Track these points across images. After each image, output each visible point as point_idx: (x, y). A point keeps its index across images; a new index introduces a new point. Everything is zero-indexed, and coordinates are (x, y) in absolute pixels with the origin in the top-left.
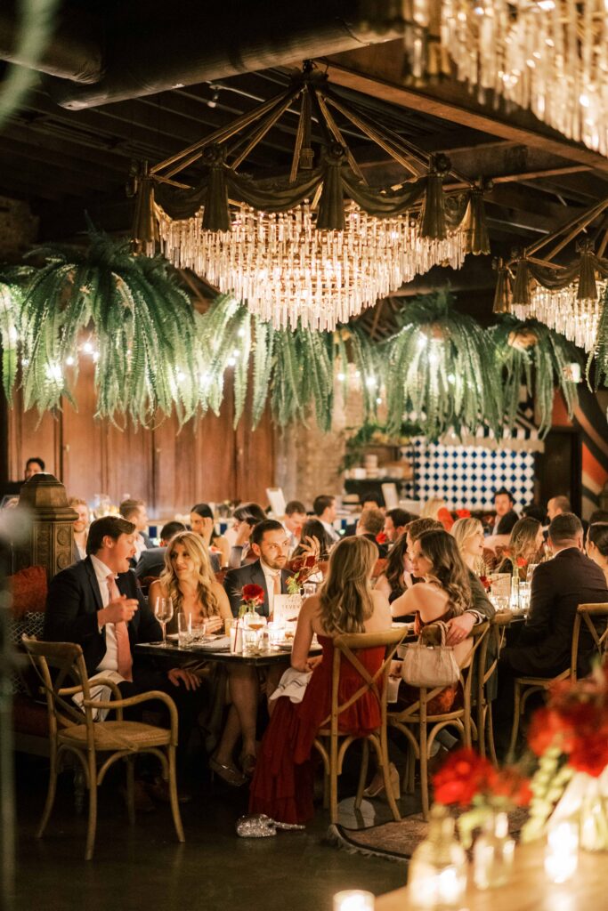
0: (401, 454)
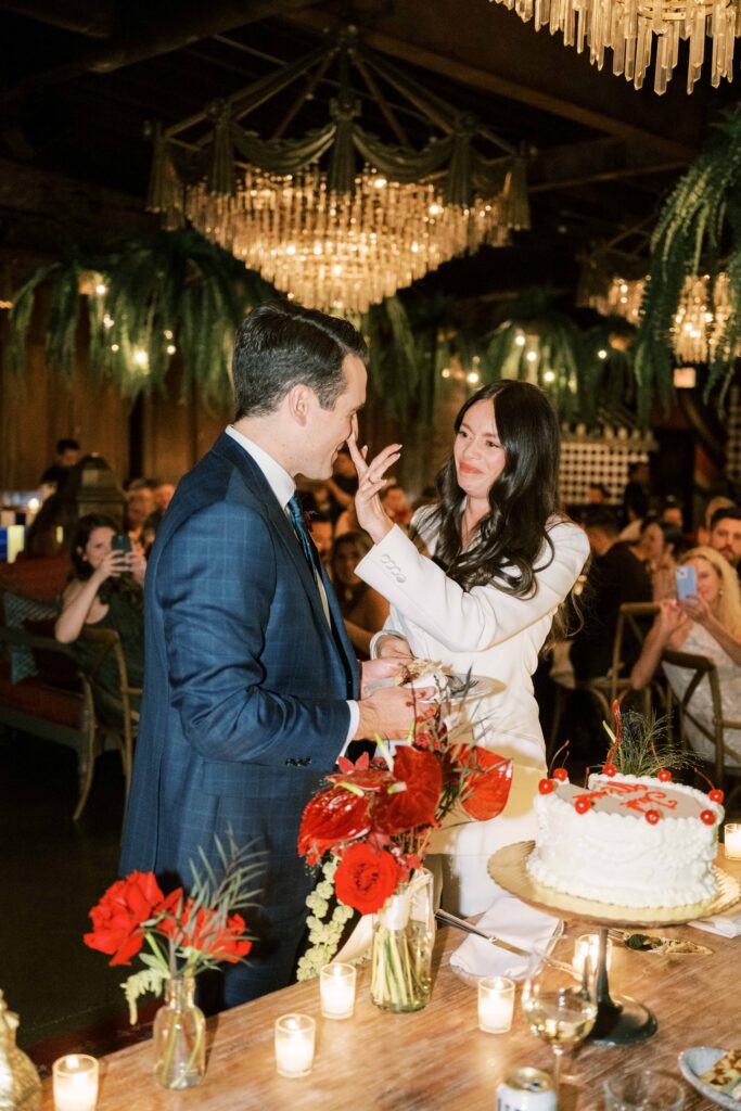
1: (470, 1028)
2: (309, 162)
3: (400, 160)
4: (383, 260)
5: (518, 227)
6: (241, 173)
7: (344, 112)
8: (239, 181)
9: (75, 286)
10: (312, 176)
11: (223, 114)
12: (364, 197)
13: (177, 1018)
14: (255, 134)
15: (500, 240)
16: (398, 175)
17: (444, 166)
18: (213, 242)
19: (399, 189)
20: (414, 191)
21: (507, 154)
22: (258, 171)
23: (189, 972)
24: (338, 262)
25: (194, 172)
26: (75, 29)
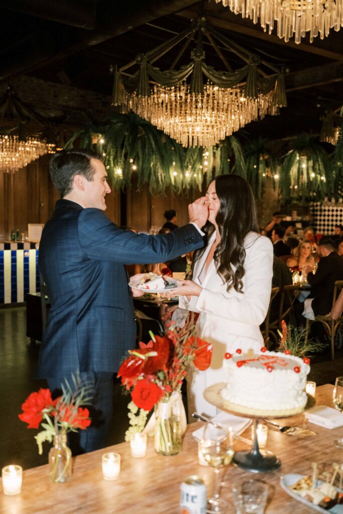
0: (310, 210)
1: (195, 463)
2: (183, 80)
3: (224, 78)
4: (218, 123)
5: (281, 106)
6: (152, 86)
7: (198, 57)
8: (152, 90)
9: (90, 141)
10: (184, 86)
11: (143, 60)
12: (208, 95)
13: (59, 452)
14: (158, 69)
15: (274, 111)
16: (224, 85)
17: (244, 80)
18: (143, 118)
19: (224, 91)
20: (231, 91)
21: (276, 73)
22: (159, 85)
23: (64, 432)
24: (198, 125)
25: (131, 87)
26: (76, 26)
